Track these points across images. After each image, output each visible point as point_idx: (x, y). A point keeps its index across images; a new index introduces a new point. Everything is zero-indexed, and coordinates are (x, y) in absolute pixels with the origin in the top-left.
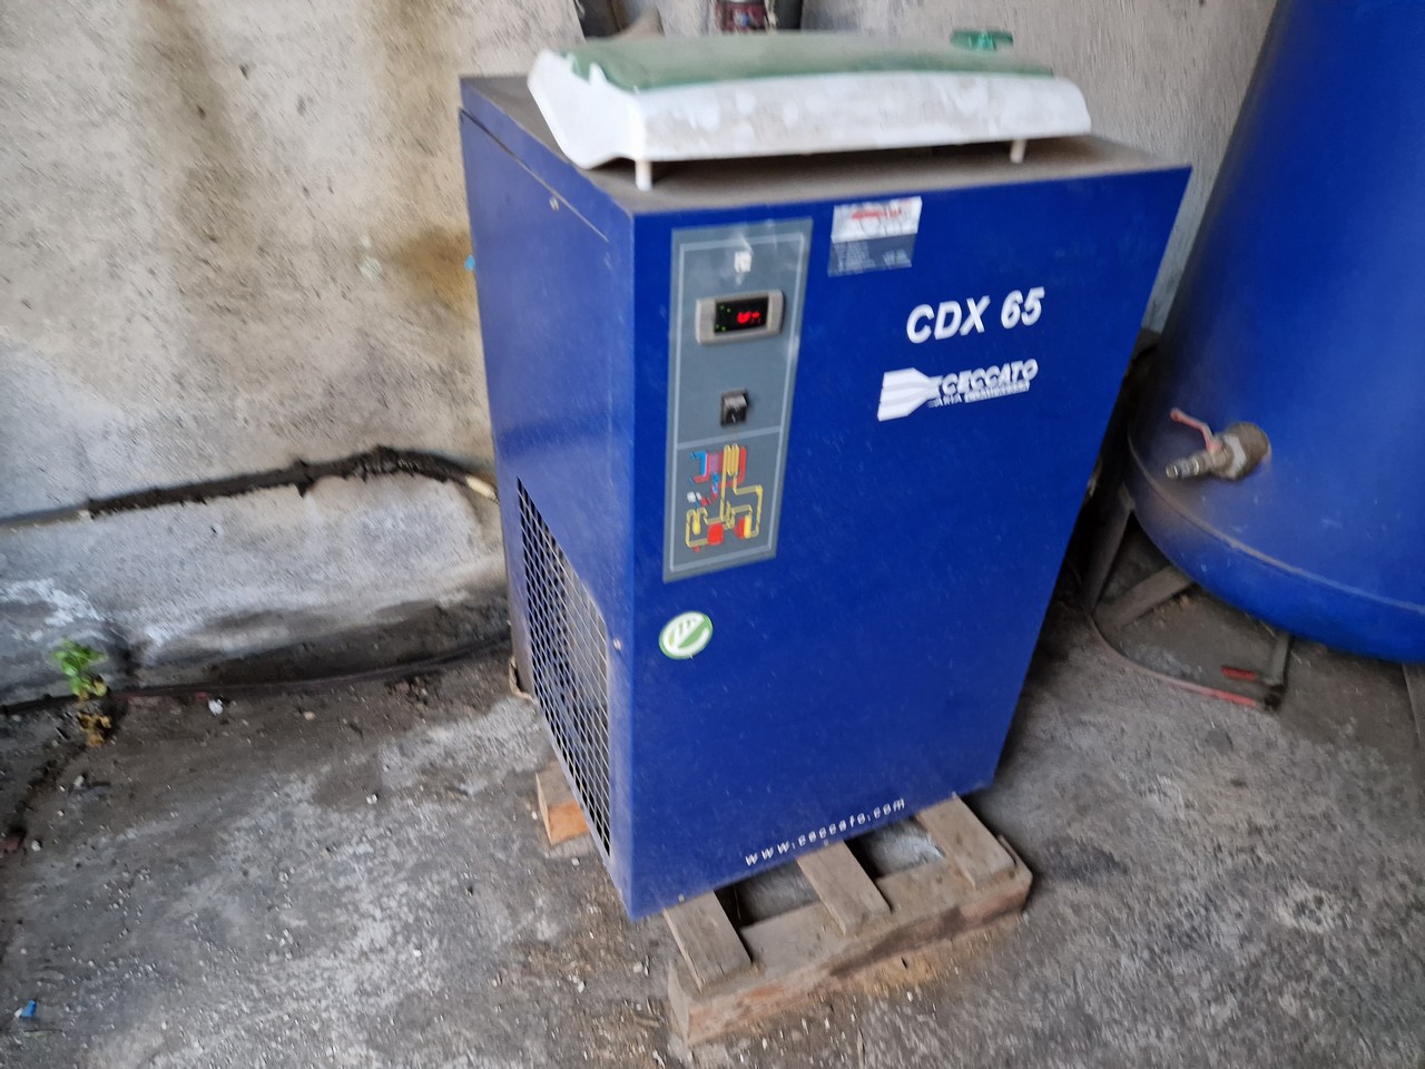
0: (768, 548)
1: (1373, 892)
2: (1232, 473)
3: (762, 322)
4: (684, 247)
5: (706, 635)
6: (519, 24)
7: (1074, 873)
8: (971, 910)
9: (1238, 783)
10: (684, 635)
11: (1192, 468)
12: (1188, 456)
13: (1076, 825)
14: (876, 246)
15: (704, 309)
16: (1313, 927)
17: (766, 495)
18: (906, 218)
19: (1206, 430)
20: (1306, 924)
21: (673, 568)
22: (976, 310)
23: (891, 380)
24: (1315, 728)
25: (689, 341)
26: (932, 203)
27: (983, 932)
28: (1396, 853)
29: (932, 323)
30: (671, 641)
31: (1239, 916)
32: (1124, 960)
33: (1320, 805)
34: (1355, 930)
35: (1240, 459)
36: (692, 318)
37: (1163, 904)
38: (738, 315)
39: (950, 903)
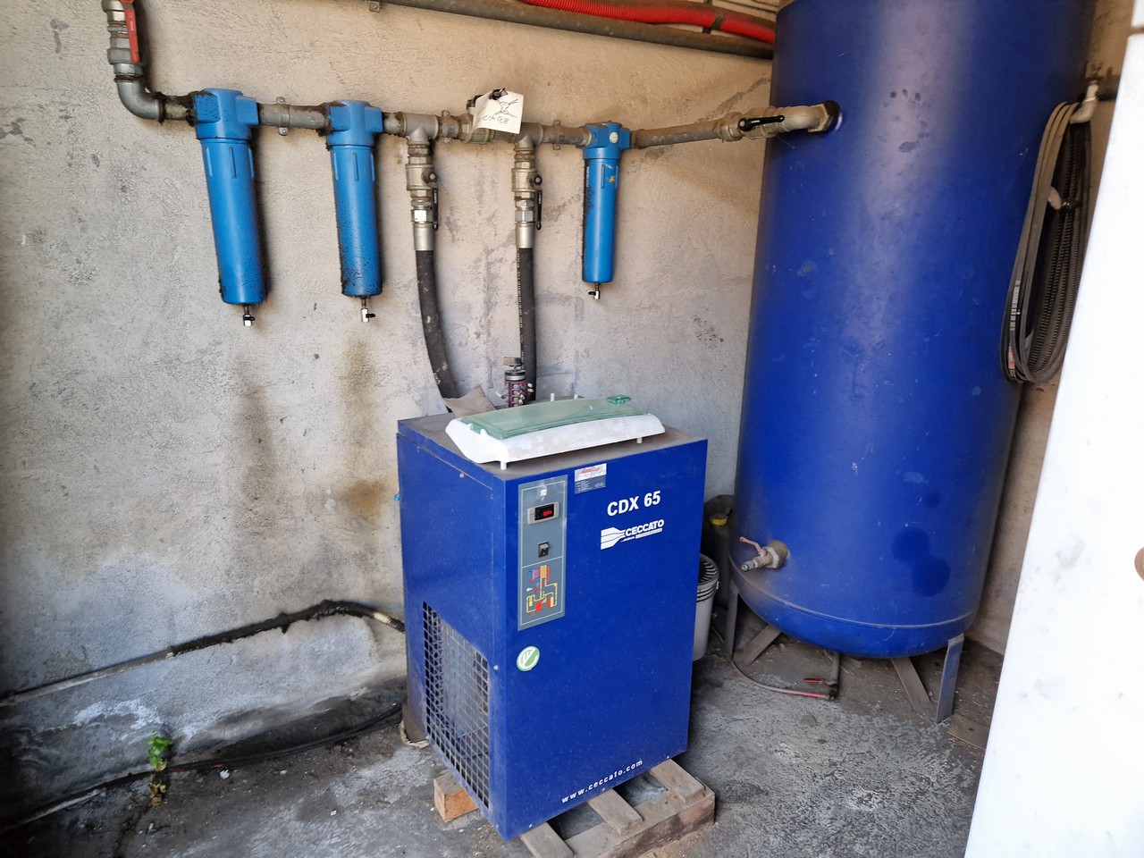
0: (561, 612)
1: (897, 787)
2: (775, 566)
3: (552, 515)
4: (523, 490)
5: (537, 658)
6: (406, 386)
7: (740, 799)
8: (685, 819)
9: (822, 741)
10: (528, 659)
11: (754, 565)
12: (751, 559)
13: (737, 774)
14: (591, 481)
15: (531, 512)
16: (868, 809)
17: (559, 586)
18: (602, 470)
19: (757, 545)
20: (864, 808)
21: (522, 624)
22: (634, 501)
23: (604, 532)
24: (859, 707)
25: (525, 524)
26: (610, 464)
27: (694, 834)
28: (907, 766)
29: (617, 508)
30: (522, 663)
31: (829, 808)
32: (772, 839)
33: (864, 748)
34: (889, 808)
35: (776, 558)
36: (526, 515)
37: (789, 808)
38: (543, 512)
39: (674, 813)
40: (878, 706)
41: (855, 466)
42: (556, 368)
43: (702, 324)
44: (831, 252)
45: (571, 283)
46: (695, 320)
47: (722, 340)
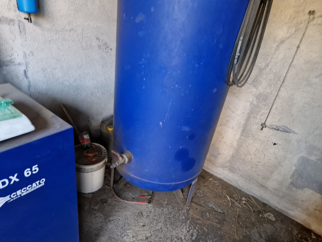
2: (126, 162)
9: (144, 226)
19: (118, 155)
22: (14, 177)
24: (159, 204)
35: (127, 159)
40: (166, 202)
41: (161, 123)
42: (11, 62)
43: (101, 41)
44: (152, 9)
45: (12, 11)
46: (97, 39)
47: (111, 49)
